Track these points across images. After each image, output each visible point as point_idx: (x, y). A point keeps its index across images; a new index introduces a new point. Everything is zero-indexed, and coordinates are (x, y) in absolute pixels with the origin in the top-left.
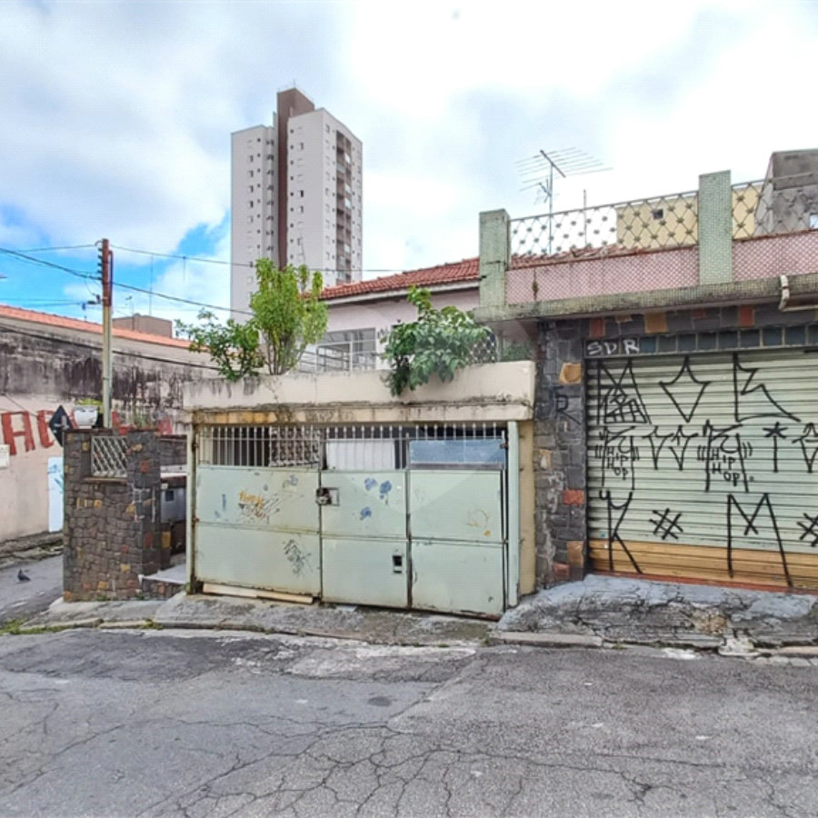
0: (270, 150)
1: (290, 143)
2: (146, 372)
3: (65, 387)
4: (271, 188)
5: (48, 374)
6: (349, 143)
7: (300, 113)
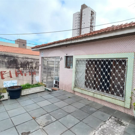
0: (79, 16)
1: (83, 14)
2: (29, 62)
3: (8, 66)
4: (79, 23)
5: (3, 63)
6: (93, 13)
7: (85, 8)
